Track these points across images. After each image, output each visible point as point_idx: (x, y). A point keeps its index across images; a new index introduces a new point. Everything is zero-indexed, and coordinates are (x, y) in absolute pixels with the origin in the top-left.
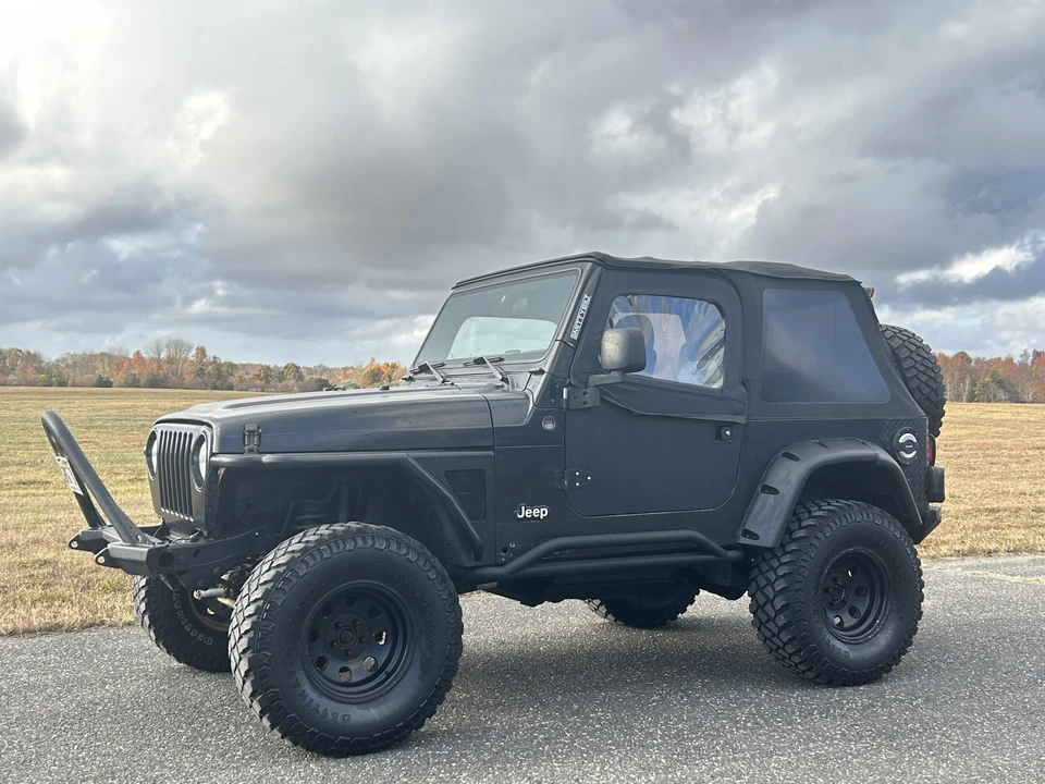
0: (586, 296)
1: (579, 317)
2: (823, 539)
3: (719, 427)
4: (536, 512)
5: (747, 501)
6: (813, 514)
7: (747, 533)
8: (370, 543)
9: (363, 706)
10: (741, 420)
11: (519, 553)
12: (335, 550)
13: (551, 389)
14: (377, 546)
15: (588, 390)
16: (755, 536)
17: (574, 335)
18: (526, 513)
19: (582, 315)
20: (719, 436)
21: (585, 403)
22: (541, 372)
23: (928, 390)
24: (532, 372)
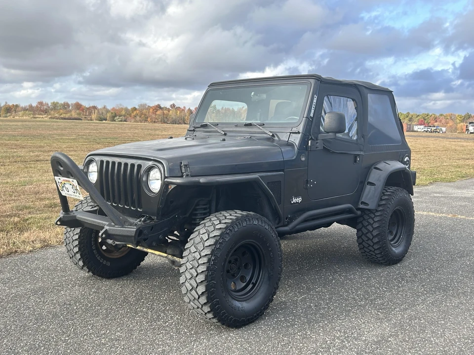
0: (315, 96)
1: (313, 106)
2: (391, 205)
3: (356, 156)
4: (298, 200)
6: (385, 194)
7: (363, 203)
10: (363, 153)
11: (291, 219)
13: (304, 141)
14: (255, 223)
15: (318, 141)
16: (367, 204)
17: (312, 115)
18: (294, 200)
20: (355, 161)
21: (317, 148)
22: (299, 133)
24: (290, 133)
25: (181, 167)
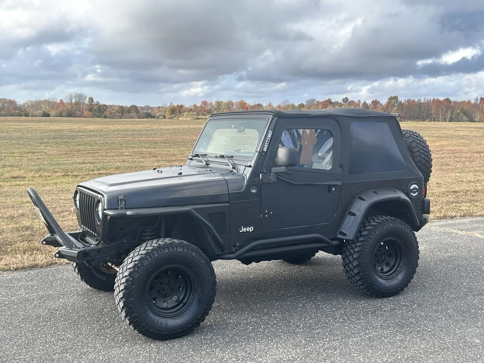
0: (270, 131)
1: (267, 141)
2: (375, 235)
3: (330, 187)
4: (248, 229)
5: (342, 219)
6: (371, 224)
7: (341, 233)
8: (175, 249)
9: (173, 319)
10: (339, 183)
11: (241, 247)
12: (160, 253)
13: (254, 174)
14: (178, 250)
15: (271, 174)
16: (345, 235)
17: (265, 150)
18: (244, 230)
19: (268, 140)
20: (330, 190)
21: (270, 180)
22: (250, 166)
23: (424, 161)
24: (246, 166)
25: (118, 201)
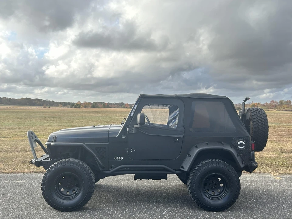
0: (136, 105)
4: (120, 158)
5: (184, 158)
7: (182, 167)
8: (69, 164)
9: (67, 201)
10: (182, 136)
11: (114, 168)
13: (124, 128)
15: (133, 129)
17: (132, 115)
18: (117, 158)
19: (134, 110)
20: (175, 141)
21: (133, 132)
25: (53, 138)
